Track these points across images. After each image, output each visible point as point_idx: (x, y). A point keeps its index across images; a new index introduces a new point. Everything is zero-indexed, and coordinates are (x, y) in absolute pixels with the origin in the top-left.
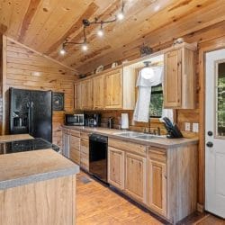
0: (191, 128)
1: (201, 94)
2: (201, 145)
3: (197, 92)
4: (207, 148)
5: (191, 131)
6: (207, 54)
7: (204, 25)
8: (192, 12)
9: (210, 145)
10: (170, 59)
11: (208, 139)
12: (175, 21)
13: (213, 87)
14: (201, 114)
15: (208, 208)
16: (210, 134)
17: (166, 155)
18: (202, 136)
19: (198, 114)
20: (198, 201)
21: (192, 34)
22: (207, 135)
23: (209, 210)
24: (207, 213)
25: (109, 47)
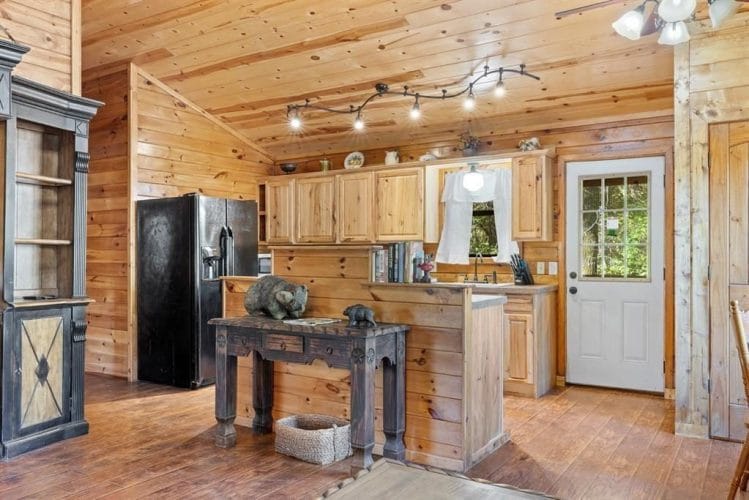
0: (547, 270)
1: (561, 220)
2: (561, 293)
3: (556, 217)
4: (569, 294)
5: (546, 273)
6: (568, 164)
7: (564, 124)
8: (555, 107)
9: (574, 291)
10: (524, 168)
11: (570, 283)
12: (528, 112)
13: (577, 210)
14: (560, 247)
15: (572, 378)
16: (573, 276)
17: (532, 303)
18: (562, 279)
19: (557, 248)
20: (558, 373)
21: (547, 131)
22: (569, 278)
23: (572, 381)
24: (569, 385)
25: (392, 123)
